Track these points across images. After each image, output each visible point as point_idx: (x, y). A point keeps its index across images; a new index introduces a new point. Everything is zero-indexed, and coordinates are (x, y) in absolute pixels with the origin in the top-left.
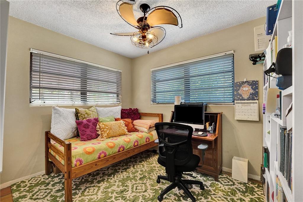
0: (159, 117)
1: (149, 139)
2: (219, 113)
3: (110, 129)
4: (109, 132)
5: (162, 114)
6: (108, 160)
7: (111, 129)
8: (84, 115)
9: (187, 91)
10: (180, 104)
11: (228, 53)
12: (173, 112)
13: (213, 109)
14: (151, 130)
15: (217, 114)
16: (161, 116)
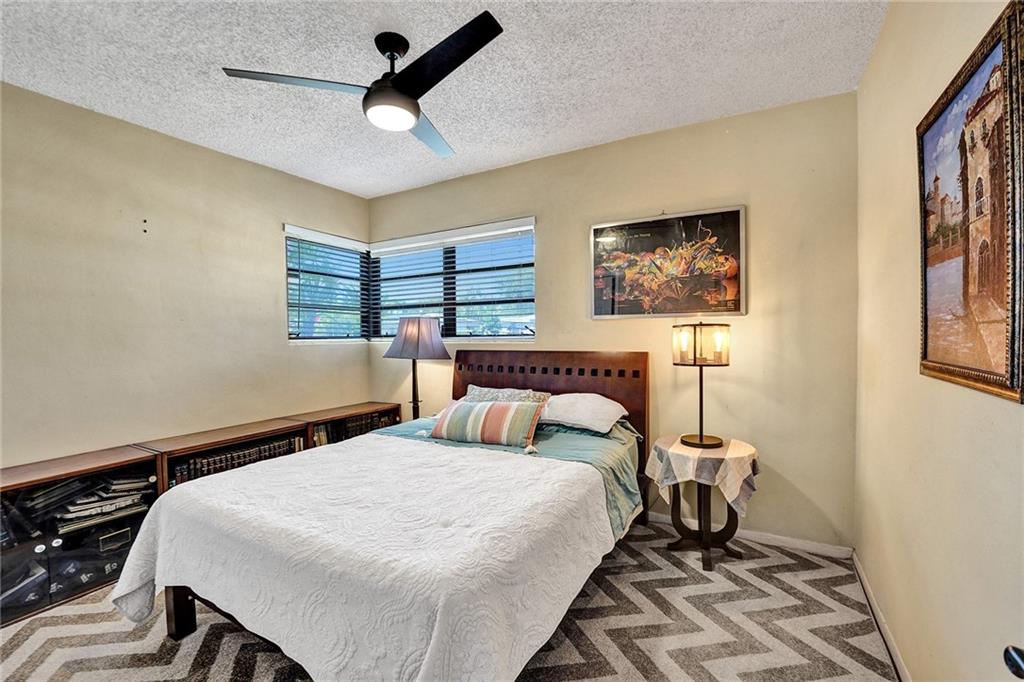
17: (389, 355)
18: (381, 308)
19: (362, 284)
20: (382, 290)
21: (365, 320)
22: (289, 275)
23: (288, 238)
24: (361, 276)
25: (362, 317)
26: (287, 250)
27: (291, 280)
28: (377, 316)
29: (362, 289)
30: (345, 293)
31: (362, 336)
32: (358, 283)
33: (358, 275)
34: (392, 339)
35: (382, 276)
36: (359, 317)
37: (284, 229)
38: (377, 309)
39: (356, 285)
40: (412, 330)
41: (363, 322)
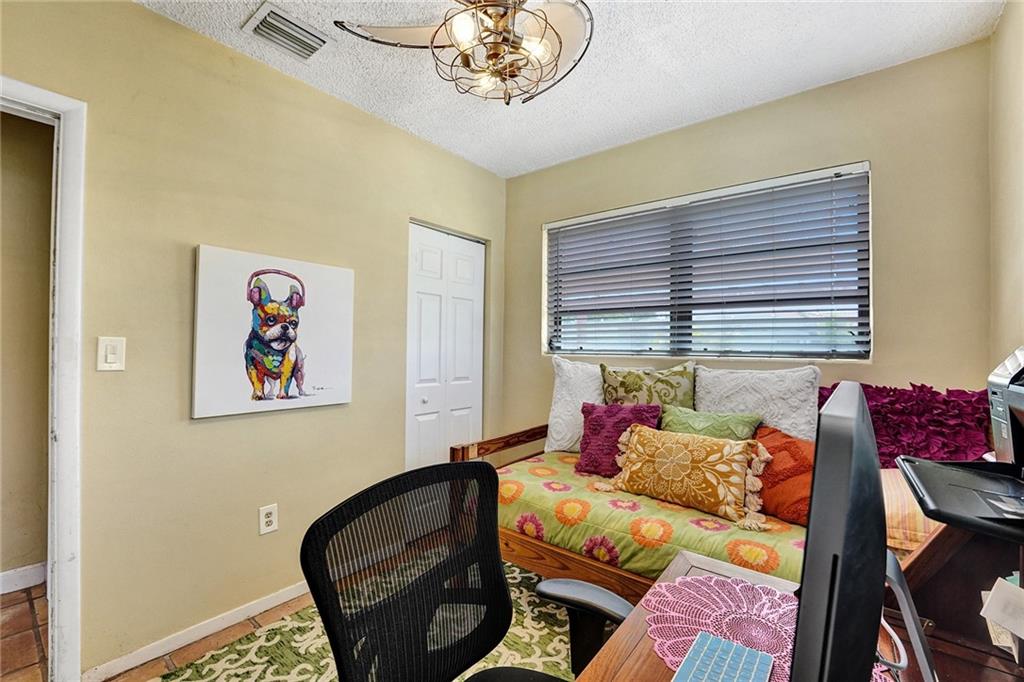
3: (648, 461)
4: (641, 468)
6: (543, 558)
7: (654, 462)
8: (615, 389)
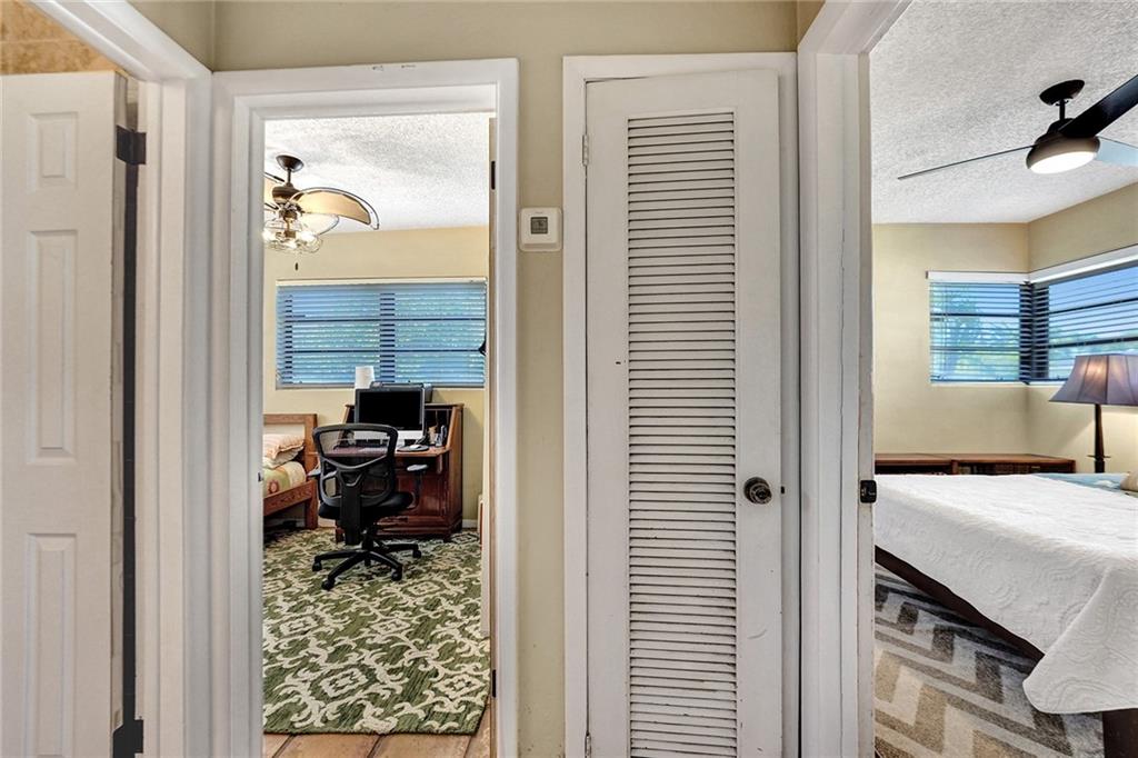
0: (304, 423)
1: (277, 484)
2: (456, 406)
5: (315, 415)
9: (387, 354)
10: (368, 387)
11: (475, 280)
12: (351, 407)
13: (445, 397)
14: (282, 460)
15: (451, 407)
16: (312, 419)
17: (1058, 399)
18: (1050, 347)
19: (1022, 321)
20: (1051, 325)
21: (1025, 361)
22: (932, 320)
23: (932, 285)
24: (1021, 311)
25: (1022, 358)
26: (932, 296)
27: (936, 324)
28: (1043, 356)
29: (1023, 326)
30: (993, 332)
31: (1021, 379)
32: (1017, 320)
33: (1017, 311)
34: (1063, 383)
35: (1051, 309)
36: (1017, 357)
37: (927, 277)
38: (1044, 347)
39: (1015, 323)
40: (1096, 370)
41: (1022, 363)
